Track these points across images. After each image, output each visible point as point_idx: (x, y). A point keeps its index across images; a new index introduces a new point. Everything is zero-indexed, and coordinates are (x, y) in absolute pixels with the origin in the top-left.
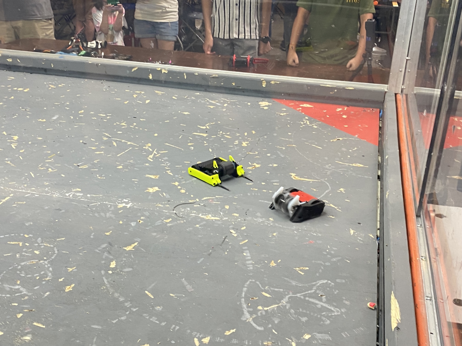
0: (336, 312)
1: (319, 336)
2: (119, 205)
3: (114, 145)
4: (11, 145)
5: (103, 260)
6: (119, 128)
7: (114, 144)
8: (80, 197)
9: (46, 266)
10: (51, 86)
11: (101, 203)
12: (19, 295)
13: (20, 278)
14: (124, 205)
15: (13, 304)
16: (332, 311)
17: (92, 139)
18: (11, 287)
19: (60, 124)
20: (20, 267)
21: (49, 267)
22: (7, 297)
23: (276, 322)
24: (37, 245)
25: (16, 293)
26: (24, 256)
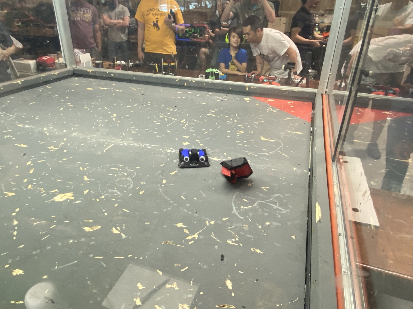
0: (284, 211)
1: (274, 223)
2: (168, 151)
4: (113, 119)
5: (159, 179)
6: (169, 111)
7: (166, 119)
8: (148, 146)
9: (130, 181)
11: (158, 150)
13: (117, 187)
14: (170, 151)
15: (113, 199)
16: (282, 211)
17: (154, 117)
18: (112, 191)
19: (138, 109)
20: (116, 181)
21: (132, 182)
22: (110, 196)
23: (251, 215)
24: (126, 170)
25: (115, 194)
26: (119, 175)
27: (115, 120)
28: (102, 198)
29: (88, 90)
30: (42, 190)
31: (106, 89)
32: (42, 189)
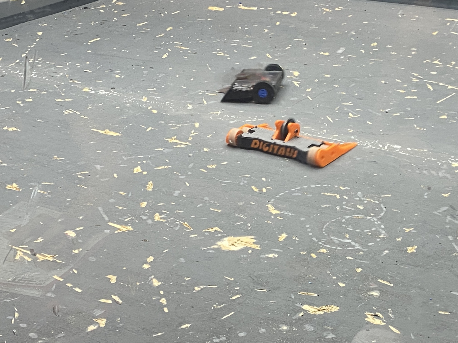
2: (453, 163)
3: (429, 89)
4: (293, 82)
5: (447, 224)
6: (432, 67)
7: (429, 87)
8: (398, 150)
9: (376, 223)
10: (325, 9)
11: (427, 159)
12: (352, 249)
13: (349, 232)
15: (348, 258)
17: (396, 80)
18: (340, 240)
19: (349, 59)
20: (344, 220)
21: (379, 225)
22: (338, 250)
24: (358, 199)
25: (348, 247)
26: (345, 209)
27: (299, 86)
28: (323, 253)
29: (211, 10)
30: (186, 226)
31: (255, 9)
32: (186, 223)
